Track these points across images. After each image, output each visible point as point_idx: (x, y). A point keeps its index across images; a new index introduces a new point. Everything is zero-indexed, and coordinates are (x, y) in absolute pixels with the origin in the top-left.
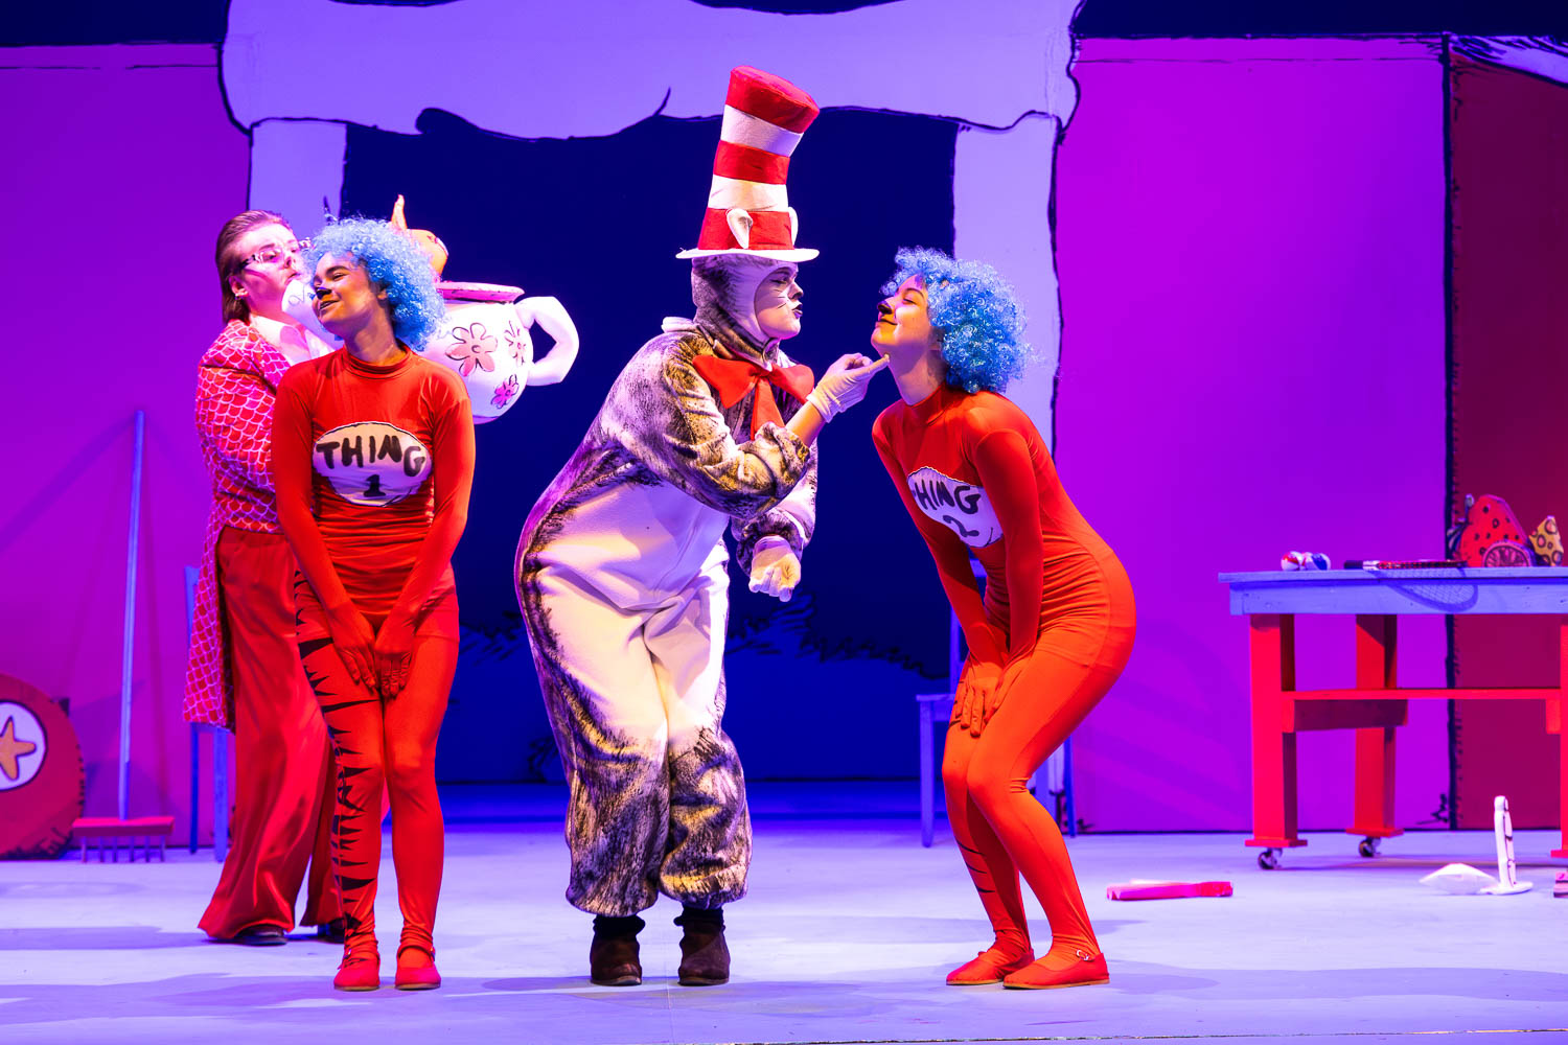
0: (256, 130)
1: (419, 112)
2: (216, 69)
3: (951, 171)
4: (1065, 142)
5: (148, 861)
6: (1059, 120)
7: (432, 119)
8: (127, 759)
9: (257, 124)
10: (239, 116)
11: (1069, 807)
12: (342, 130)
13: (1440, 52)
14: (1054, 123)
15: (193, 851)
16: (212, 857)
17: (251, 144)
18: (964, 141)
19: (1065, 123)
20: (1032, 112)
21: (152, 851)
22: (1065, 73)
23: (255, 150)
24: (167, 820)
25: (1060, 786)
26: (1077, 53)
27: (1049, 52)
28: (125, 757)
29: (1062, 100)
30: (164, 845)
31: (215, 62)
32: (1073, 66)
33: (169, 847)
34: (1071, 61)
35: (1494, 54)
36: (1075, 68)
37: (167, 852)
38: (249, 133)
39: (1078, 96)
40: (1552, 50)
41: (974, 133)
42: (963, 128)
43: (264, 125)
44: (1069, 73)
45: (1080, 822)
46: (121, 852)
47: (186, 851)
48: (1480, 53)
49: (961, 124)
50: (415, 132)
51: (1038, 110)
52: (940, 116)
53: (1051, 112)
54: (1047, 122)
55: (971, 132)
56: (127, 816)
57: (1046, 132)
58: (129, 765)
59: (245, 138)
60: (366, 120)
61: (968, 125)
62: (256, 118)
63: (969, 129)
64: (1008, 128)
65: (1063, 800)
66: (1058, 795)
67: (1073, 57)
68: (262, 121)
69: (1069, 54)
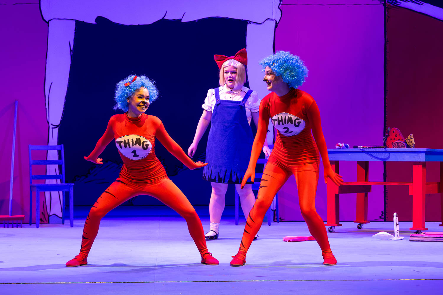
0: (50, 22)
1: (96, 17)
2: (39, 5)
3: (246, 35)
4: (278, 27)
5: (17, 227)
6: (276, 21)
7: (100, 19)
8: (12, 199)
9: (50, 20)
10: (45, 18)
11: (277, 215)
12: (74, 22)
13: (383, 3)
14: (275, 22)
15: (30, 225)
16: (35, 226)
17: (48, 26)
18: (249, 27)
19: (278, 22)
20: (268, 19)
21: (18, 224)
22: (278, 8)
23: (49, 28)
24: (23, 216)
25: (275, 208)
26: (281, 2)
27: (273, 2)
28: (11, 198)
29: (277, 15)
30: (22, 223)
31: (38, 2)
32: (280, 6)
33: (23, 223)
34: (280, 5)
35: (399, 4)
36: (281, 6)
37: (22, 225)
38: (48, 23)
39: (282, 14)
40: (415, 3)
41: (252, 25)
42: (249, 23)
43: (52, 21)
44: (279, 8)
45: (280, 218)
46: (5, 225)
47: (29, 225)
48: (394, 3)
49: (249, 22)
50: (95, 23)
51: (270, 18)
52: (243, 20)
53: (274, 19)
54: (273, 21)
55: (251, 24)
56: (11, 215)
57: (272, 24)
58: (12, 200)
59: (47, 24)
60: (81, 20)
61: (251, 22)
62: (50, 19)
63: (251, 23)
64: (262, 23)
65: (276, 212)
66: (274, 211)
67: (280, 3)
68: (52, 19)
69: (279, 2)
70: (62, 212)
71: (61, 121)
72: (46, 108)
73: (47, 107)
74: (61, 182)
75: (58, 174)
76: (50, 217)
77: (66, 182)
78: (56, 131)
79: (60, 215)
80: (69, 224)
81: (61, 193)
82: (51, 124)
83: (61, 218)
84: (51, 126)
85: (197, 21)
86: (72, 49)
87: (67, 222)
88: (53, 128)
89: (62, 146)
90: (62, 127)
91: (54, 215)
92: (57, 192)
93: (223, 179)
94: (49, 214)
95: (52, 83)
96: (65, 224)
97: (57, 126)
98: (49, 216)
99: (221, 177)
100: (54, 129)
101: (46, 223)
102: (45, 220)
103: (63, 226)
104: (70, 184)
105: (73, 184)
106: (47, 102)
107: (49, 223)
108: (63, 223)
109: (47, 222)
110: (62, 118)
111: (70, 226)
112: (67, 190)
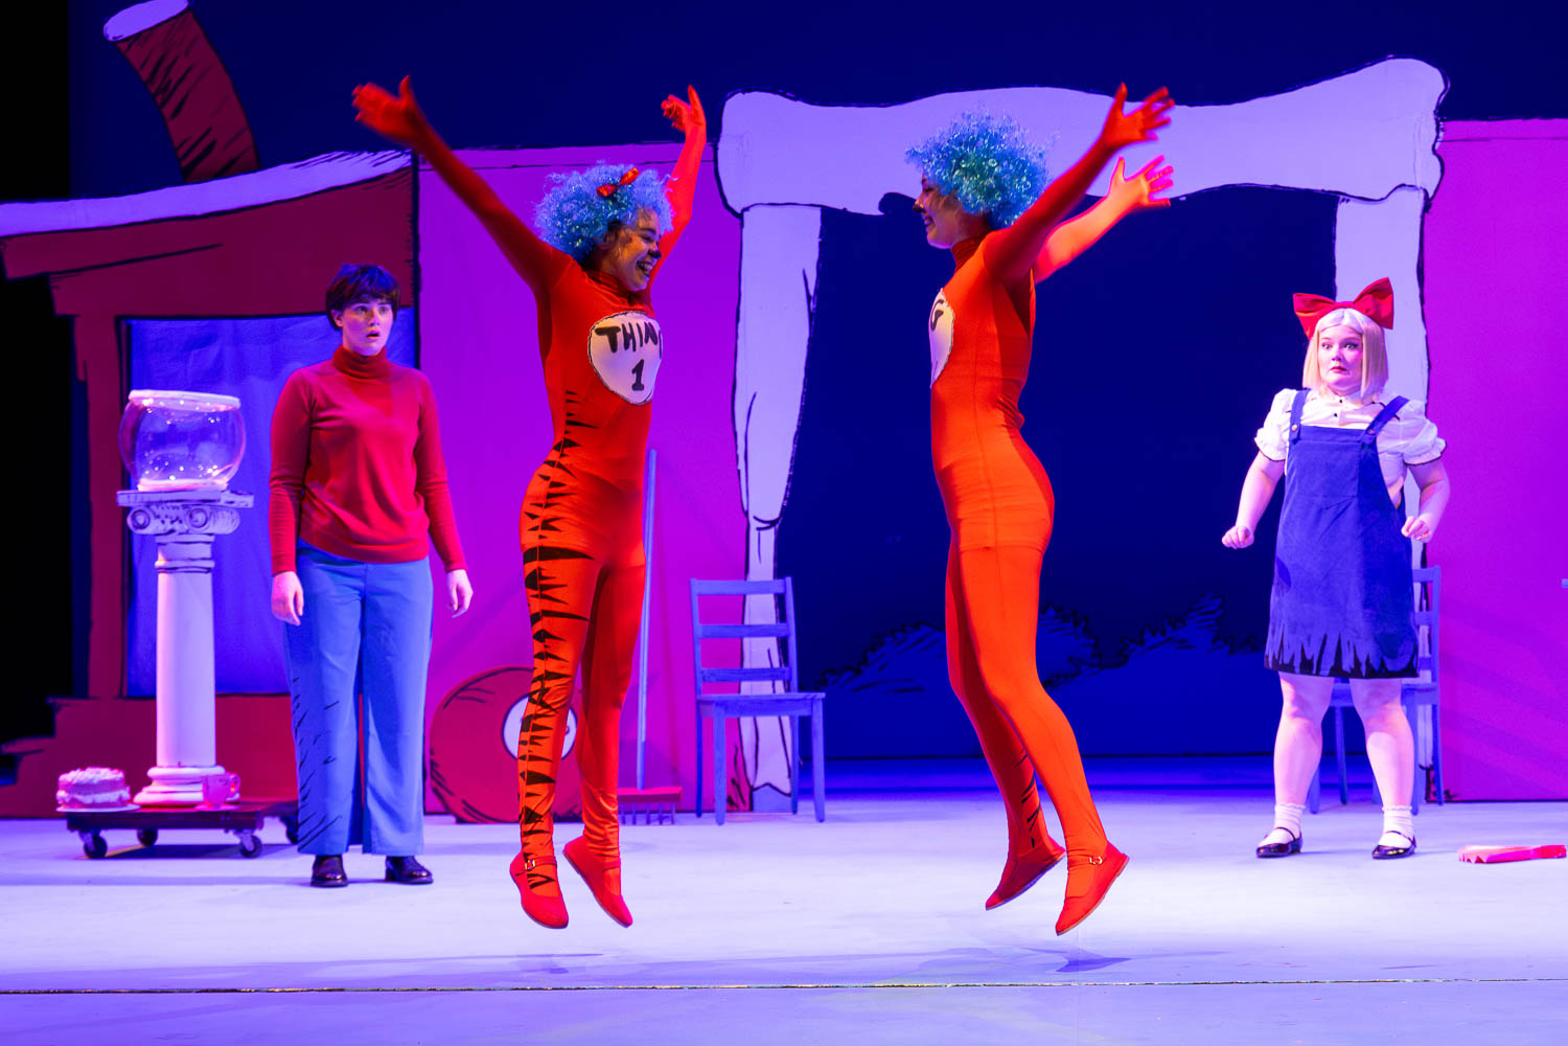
0: (746, 214)
1: (882, 196)
2: (712, 163)
3: (1333, 237)
4: (1431, 210)
5: (661, 823)
6: (1426, 192)
7: (892, 202)
8: (643, 739)
9: (746, 209)
10: (731, 203)
11: (1437, 780)
12: (817, 213)
14: (1422, 195)
15: (699, 815)
16: (714, 820)
17: (742, 226)
18: (1343, 211)
19: (1431, 194)
20: (1402, 186)
21: (665, 815)
22: (1431, 152)
23: (745, 231)
24: (677, 790)
25: (1430, 763)
26: (1441, 134)
27: (1416, 134)
28: (642, 737)
29: (1429, 175)
30: (674, 811)
31: (712, 158)
32: (1438, 145)
33: (678, 811)
34: (1436, 141)
36: (1440, 145)
37: (677, 816)
38: (740, 217)
39: (1443, 171)
41: (1352, 204)
42: (1343, 200)
43: (752, 209)
44: (1434, 152)
45: (1446, 792)
46: (638, 816)
47: (694, 815)
49: (1342, 197)
50: (879, 213)
51: (1408, 183)
52: (1323, 190)
53: (1419, 186)
54: (1416, 193)
55: (1349, 203)
56: (644, 787)
57: (1416, 202)
58: (646, 744)
59: (737, 221)
60: (837, 203)
61: (1348, 197)
62: (746, 205)
63: (1348, 201)
64: (1382, 199)
65: (1432, 773)
66: (1428, 770)
67: (1437, 137)
68: (752, 206)
69: (1434, 134)
70: (789, 776)
71: (783, 507)
72: (739, 471)
73: (741, 466)
74: (788, 689)
75: (776, 664)
76: (756, 793)
77: (800, 689)
78: (769, 537)
79: (786, 787)
80: (813, 812)
81: (786, 720)
82: (755, 518)
83: (789, 795)
84: (754, 524)
85: (1184, 198)
86: (812, 293)
87: (806, 807)
88: (759, 529)
89: (789, 580)
90: (787, 527)
91: (767, 788)
92: (775, 719)
93: (1315, 662)
94: (751, 783)
95: (754, 396)
96: (800, 812)
97: (772, 523)
98: (753, 789)
99: (1309, 657)
100: (762, 532)
101: (745, 811)
102: (741, 805)
103: (793, 817)
104: (812, 695)
105: (822, 695)
106: (741, 452)
107: (751, 809)
108: (795, 811)
109: (748, 807)
110: (785, 498)
111: (814, 819)
112: (805, 712)
